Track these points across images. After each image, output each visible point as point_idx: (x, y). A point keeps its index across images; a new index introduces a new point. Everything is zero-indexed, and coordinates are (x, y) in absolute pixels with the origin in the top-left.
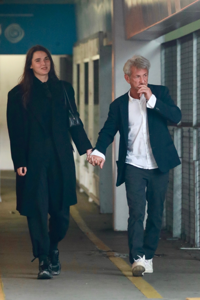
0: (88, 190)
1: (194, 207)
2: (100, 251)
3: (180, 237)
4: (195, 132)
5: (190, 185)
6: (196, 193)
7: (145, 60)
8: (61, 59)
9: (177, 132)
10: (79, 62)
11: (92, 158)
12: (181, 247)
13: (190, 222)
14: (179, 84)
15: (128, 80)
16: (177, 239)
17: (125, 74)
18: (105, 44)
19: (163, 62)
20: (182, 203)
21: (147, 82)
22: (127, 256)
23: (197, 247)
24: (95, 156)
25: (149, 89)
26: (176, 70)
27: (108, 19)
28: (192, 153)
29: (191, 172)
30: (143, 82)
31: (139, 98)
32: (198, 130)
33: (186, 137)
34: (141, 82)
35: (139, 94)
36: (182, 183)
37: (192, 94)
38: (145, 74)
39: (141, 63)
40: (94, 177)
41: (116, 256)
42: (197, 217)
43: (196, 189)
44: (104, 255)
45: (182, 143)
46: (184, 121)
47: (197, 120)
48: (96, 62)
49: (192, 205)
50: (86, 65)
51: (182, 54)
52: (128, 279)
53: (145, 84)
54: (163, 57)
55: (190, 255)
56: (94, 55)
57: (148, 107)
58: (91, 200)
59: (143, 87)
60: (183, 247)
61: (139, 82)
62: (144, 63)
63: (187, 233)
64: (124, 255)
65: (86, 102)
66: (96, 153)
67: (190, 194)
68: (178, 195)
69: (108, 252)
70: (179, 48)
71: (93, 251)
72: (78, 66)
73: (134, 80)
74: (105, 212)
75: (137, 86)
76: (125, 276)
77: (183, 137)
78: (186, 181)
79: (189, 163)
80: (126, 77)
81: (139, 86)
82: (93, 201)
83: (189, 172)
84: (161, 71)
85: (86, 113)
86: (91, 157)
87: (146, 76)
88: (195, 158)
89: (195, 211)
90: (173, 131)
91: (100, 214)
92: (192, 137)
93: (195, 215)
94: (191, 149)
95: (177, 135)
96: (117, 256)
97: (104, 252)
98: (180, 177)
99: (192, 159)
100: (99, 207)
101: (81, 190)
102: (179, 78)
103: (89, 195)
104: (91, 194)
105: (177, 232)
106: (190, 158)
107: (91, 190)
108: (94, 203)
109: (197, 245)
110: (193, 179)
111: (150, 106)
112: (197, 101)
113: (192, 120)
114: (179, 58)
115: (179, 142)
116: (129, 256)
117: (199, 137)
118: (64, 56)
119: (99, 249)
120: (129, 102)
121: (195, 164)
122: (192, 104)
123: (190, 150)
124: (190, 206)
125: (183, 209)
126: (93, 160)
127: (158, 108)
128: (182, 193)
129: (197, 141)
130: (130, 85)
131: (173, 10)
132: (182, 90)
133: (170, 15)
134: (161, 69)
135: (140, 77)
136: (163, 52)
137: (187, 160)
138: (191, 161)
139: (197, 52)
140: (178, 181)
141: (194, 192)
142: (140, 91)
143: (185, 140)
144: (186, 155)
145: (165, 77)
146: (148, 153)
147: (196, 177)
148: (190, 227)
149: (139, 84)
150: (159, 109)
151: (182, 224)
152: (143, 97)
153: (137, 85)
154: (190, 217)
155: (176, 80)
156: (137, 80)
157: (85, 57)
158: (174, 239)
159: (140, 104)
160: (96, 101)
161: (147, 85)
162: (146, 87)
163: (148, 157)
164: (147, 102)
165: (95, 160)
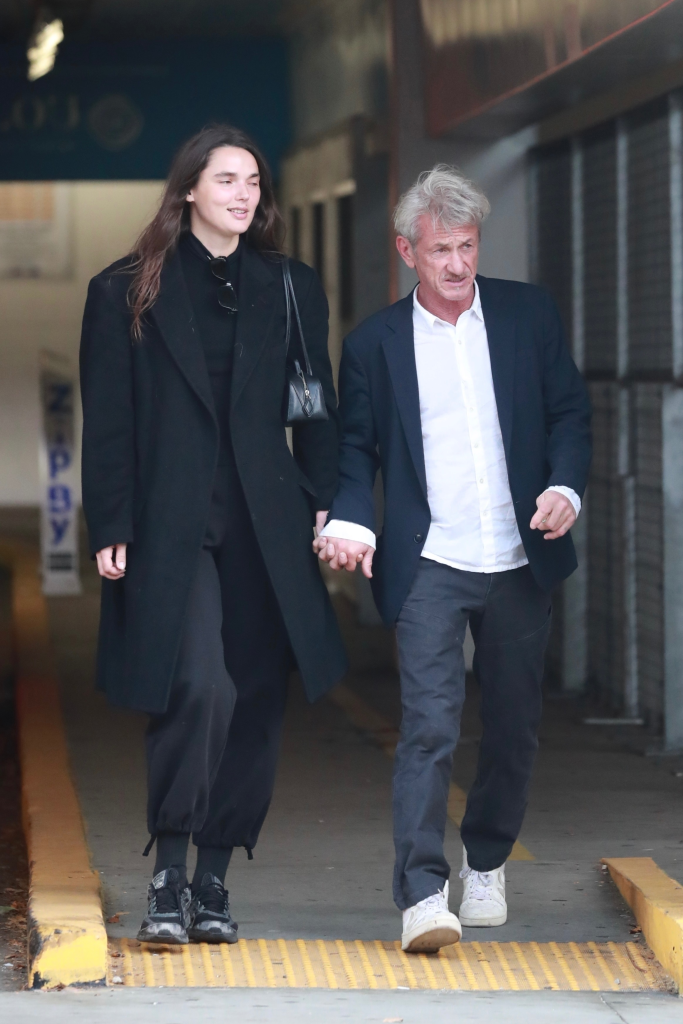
1: (623, 606)
3: (583, 690)
4: (624, 395)
5: (609, 544)
6: (629, 567)
10: (298, 201)
12: (587, 716)
13: (610, 649)
14: (578, 262)
15: (408, 256)
16: (575, 695)
18: (369, 149)
19: (534, 199)
20: (590, 597)
23: (629, 718)
26: (569, 224)
27: (378, 78)
29: (615, 507)
30: (459, 266)
32: (633, 392)
33: (599, 408)
36: (590, 539)
37: (614, 288)
38: (464, 243)
39: (453, 206)
43: (628, 554)
46: (594, 366)
47: (630, 362)
48: (345, 203)
49: (616, 598)
50: (318, 209)
51: (586, 177)
54: (534, 187)
55: (611, 738)
56: (339, 180)
60: (591, 719)
63: (602, 679)
67: (611, 569)
69: (381, 732)
70: (577, 162)
72: (296, 214)
78: (601, 534)
79: (608, 484)
80: (402, 245)
83: (609, 508)
87: (469, 246)
88: (623, 469)
89: (624, 617)
91: (358, 625)
92: (616, 411)
94: (612, 443)
99: (617, 470)
100: (355, 608)
102: (578, 245)
105: (575, 674)
106: (611, 468)
108: (341, 597)
109: (629, 712)
110: (620, 527)
112: (630, 310)
113: (616, 361)
114: (576, 190)
121: (625, 484)
122: (616, 318)
123: (610, 447)
124: (610, 604)
125: (591, 613)
126: (331, 551)
128: (590, 568)
131: (562, 54)
132: (587, 278)
133: (553, 68)
135: (447, 252)
137: (602, 474)
138: (613, 477)
148: (610, 662)
154: (610, 635)
156: (440, 260)
157: (314, 188)
158: (567, 696)
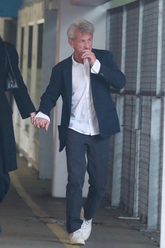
0: (27, 155)
1: (134, 176)
2: (38, 218)
3: (118, 206)
4: (138, 100)
5: (130, 154)
6: (137, 162)
7: (90, 24)
8: (6, 21)
9: (120, 100)
10: (24, 25)
11: (37, 120)
12: (120, 216)
13: (129, 192)
14: (124, 51)
15: (72, 44)
16: (115, 208)
17: (69, 38)
18: (50, 8)
19: (109, 28)
20: (122, 172)
21: (92, 47)
22: (64, 223)
23: (135, 217)
24: (39, 119)
25: (93, 54)
26: (121, 38)
28: (134, 122)
29: (133, 141)
30: (88, 46)
31: (83, 63)
32: (141, 99)
33: (129, 105)
34: (86, 47)
35: (83, 59)
36: (123, 151)
37: (137, 62)
38: (89, 39)
39: (86, 28)
40: (35, 142)
41: (53, 223)
42: (136, 186)
43: (137, 158)
44: (41, 222)
45: (125, 111)
46: (128, 89)
47: (141, 89)
48: (41, 26)
49: (132, 173)
50: (31, 28)
51: (128, 21)
52: (65, 246)
53: (89, 49)
54: (109, 24)
55: (128, 224)
56: (39, 19)
57: (92, 72)
58: (30, 165)
59: (87, 51)
60: (121, 217)
61: (84, 46)
62: (89, 28)
63: (125, 202)
64: (61, 222)
65: (30, 65)
66: (41, 115)
67: (130, 163)
68: (118, 163)
69: (45, 218)
70: (125, 15)
71: (30, 216)
72: (23, 29)
73: (79, 44)
74: (44, 178)
75: (81, 51)
76: (62, 243)
77: (125, 105)
78: (127, 150)
79: (131, 132)
80: (70, 41)
81: (83, 51)
82: (33, 167)
83: (131, 141)
84: (106, 37)
85: (29, 76)
86: (35, 119)
87: (90, 40)
88: (136, 127)
89: (135, 181)
90: (116, 98)
91: (39, 179)
92: (135, 106)
93: (135, 184)
94: (133, 117)
95: (119, 103)
96: (55, 223)
97: (42, 218)
98: (121, 145)
99: (134, 127)
100: (38, 173)
101: (21, 155)
102: (124, 45)
103: (29, 159)
104: (31, 158)
105: (116, 200)
106: (132, 126)
107: (31, 155)
108: (33, 168)
109: (135, 215)
110: (134, 148)
111: (94, 71)
112: (141, 70)
113: (136, 88)
114: (124, 25)
115: (122, 110)
116: (66, 223)
117: (142, 106)
118: (9, 18)
119: (36, 215)
120: (73, 66)
121: (137, 132)
122: (136, 72)
123: (132, 119)
124: (130, 175)
125: (122, 178)
126: (37, 122)
127: (102, 73)
128: (123, 162)
129: (140, 110)
130: (73, 49)
132: (126, 57)
134: (106, 35)
135: (84, 42)
136: (109, 18)
137: (129, 128)
138: (133, 130)
139: (143, 19)
140: (119, 150)
141: (135, 161)
142: (83, 56)
143: (128, 108)
144: (128, 123)
145: (110, 44)
146: (90, 118)
147: (138, 146)
148: (129, 196)
149: (83, 49)
150: (104, 74)
151: (121, 193)
152: (87, 62)
153: (81, 49)
154: (129, 186)
155: (121, 47)
156: (82, 45)
157: (30, 21)
158: (113, 208)
159: (84, 69)
160: (39, 65)
161: (91, 49)
162: (90, 52)
163: (90, 122)
164: (91, 67)
165: (39, 122)
